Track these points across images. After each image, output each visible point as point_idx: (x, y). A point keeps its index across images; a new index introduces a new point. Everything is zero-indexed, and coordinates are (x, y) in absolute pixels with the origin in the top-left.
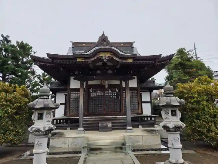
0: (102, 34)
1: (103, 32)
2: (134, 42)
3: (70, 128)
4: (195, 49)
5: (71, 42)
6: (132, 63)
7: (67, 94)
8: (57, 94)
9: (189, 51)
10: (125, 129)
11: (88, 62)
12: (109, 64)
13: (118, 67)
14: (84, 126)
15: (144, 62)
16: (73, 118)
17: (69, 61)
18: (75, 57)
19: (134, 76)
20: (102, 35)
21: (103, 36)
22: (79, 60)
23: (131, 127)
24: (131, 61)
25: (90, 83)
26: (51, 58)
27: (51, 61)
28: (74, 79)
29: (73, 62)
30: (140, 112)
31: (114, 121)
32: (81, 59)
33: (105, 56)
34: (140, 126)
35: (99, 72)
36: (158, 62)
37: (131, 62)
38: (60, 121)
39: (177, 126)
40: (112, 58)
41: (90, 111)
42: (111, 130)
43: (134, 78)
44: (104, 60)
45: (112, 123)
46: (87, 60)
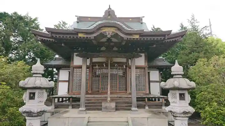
0: (109, 7)
1: (110, 5)
2: (144, 17)
3: (72, 107)
4: (210, 25)
5: (76, 16)
6: (139, 39)
7: (69, 71)
8: (60, 71)
9: (204, 28)
10: (130, 110)
11: (90, 37)
12: (114, 40)
13: (124, 44)
14: (85, 105)
15: (152, 38)
16: (75, 96)
17: (70, 36)
18: (76, 32)
19: (141, 54)
20: (108, 9)
21: (110, 10)
22: (80, 35)
23: (136, 109)
24: (137, 37)
25: (95, 60)
26: (50, 33)
27: (50, 36)
28: (77, 55)
29: (74, 37)
30: (148, 92)
31: (118, 101)
32: (84, 34)
33: (109, 32)
34: (147, 108)
35: (103, 49)
36: (168, 39)
37: (137, 39)
38: (63, 99)
39: (185, 111)
40: (117, 34)
41: (94, 90)
42: (115, 110)
43: (141, 56)
44: (108, 36)
45: (116, 103)
46: (89, 36)
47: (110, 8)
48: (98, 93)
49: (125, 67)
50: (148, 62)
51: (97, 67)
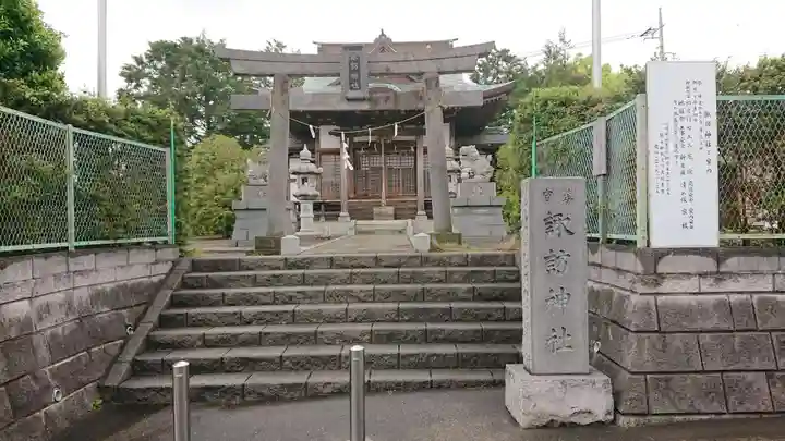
4: (661, 27)
16: (329, 201)
20: (380, 36)
21: (383, 38)
31: (399, 206)
42: (393, 218)
47: (383, 34)
48: (366, 196)
49: (413, 150)
50: (456, 139)
51: (362, 151)
